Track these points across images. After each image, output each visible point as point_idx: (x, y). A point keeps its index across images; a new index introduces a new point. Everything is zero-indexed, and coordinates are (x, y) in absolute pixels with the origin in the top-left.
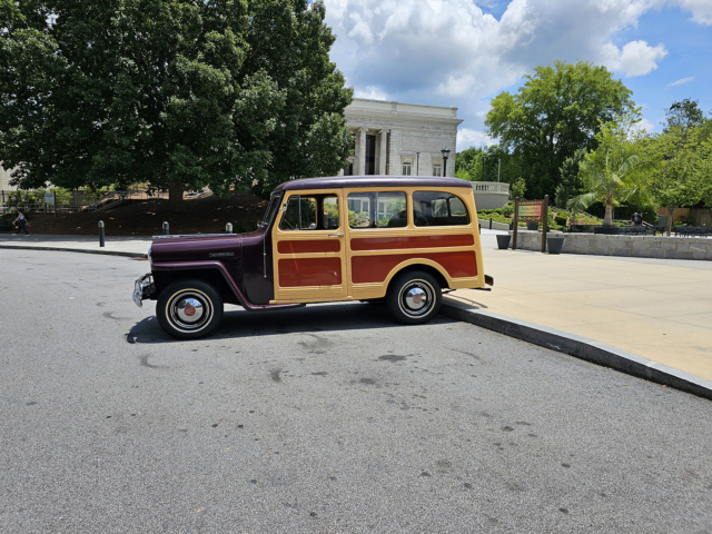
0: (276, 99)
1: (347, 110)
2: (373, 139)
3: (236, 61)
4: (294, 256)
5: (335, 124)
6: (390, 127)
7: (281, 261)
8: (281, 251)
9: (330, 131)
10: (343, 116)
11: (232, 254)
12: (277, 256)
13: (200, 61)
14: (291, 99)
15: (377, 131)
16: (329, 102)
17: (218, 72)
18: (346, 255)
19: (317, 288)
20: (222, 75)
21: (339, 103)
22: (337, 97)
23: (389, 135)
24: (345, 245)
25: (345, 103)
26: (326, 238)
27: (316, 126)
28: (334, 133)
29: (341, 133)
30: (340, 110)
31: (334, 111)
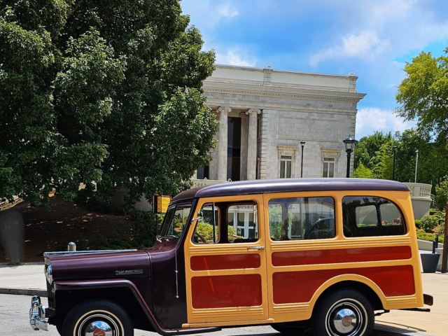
0: (111, 70)
1: (206, 83)
2: (237, 124)
3: (58, 19)
4: (209, 273)
5: (192, 103)
6: (262, 106)
7: (194, 280)
8: (194, 267)
9: (186, 113)
10: (202, 92)
11: (141, 272)
12: (190, 273)
13: (10, 19)
14: (132, 69)
15: (244, 112)
16: (183, 72)
17: (32, 34)
18: (266, 271)
19: (234, 309)
20: (39, 39)
21: (196, 74)
22: (193, 65)
23: (260, 117)
24: (266, 260)
25: (204, 73)
26: (245, 251)
27: (166, 107)
28: (192, 116)
29: (200, 116)
30: (196, 84)
31: (190, 86)
